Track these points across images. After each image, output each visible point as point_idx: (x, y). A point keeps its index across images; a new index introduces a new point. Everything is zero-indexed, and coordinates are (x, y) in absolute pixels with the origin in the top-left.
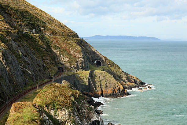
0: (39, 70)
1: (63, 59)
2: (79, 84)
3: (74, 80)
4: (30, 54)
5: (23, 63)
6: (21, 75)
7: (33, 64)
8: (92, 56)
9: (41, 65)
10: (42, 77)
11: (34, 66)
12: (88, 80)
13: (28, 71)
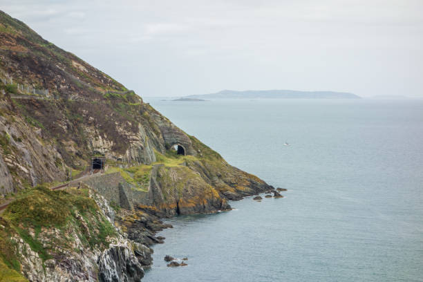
0: (47, 165)
1: (101, 144)
2: (130, 190)
3: (120, 184)
4: (29, 136)
5: (13, 153)
6: (6, 174)
7: (35, 155)
8: (166, 136)
9: (51, 157)
10: (52, 177)
11: (37, 157)
12: (149, 182)
13: (22, 167)
